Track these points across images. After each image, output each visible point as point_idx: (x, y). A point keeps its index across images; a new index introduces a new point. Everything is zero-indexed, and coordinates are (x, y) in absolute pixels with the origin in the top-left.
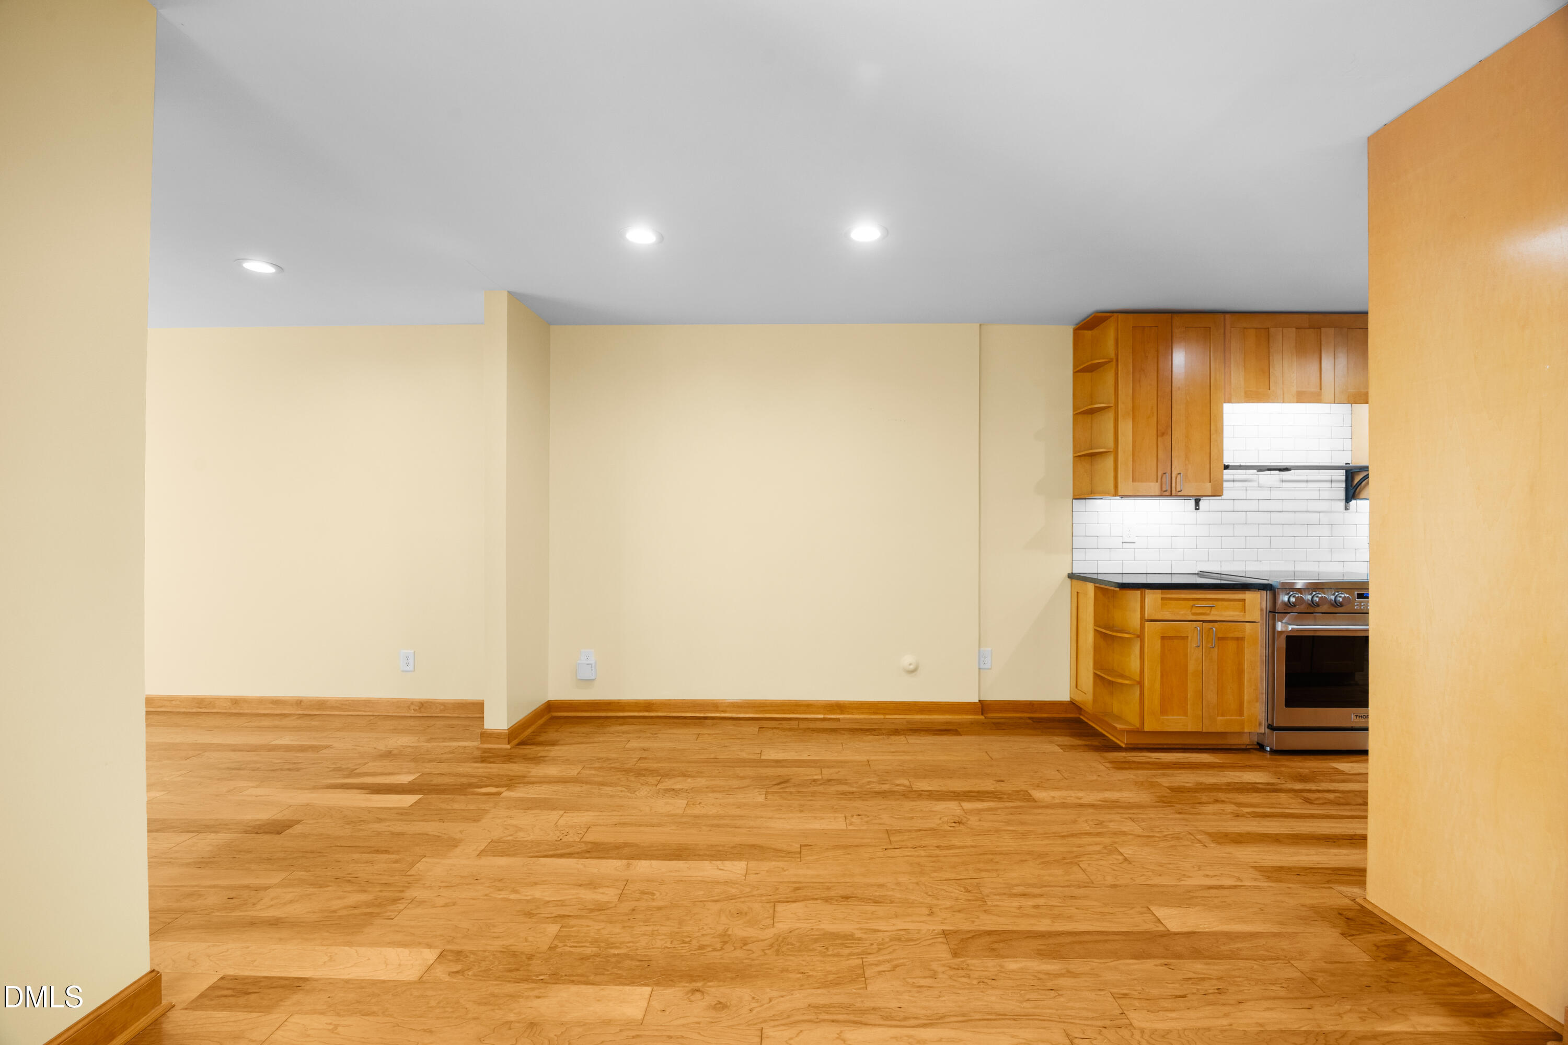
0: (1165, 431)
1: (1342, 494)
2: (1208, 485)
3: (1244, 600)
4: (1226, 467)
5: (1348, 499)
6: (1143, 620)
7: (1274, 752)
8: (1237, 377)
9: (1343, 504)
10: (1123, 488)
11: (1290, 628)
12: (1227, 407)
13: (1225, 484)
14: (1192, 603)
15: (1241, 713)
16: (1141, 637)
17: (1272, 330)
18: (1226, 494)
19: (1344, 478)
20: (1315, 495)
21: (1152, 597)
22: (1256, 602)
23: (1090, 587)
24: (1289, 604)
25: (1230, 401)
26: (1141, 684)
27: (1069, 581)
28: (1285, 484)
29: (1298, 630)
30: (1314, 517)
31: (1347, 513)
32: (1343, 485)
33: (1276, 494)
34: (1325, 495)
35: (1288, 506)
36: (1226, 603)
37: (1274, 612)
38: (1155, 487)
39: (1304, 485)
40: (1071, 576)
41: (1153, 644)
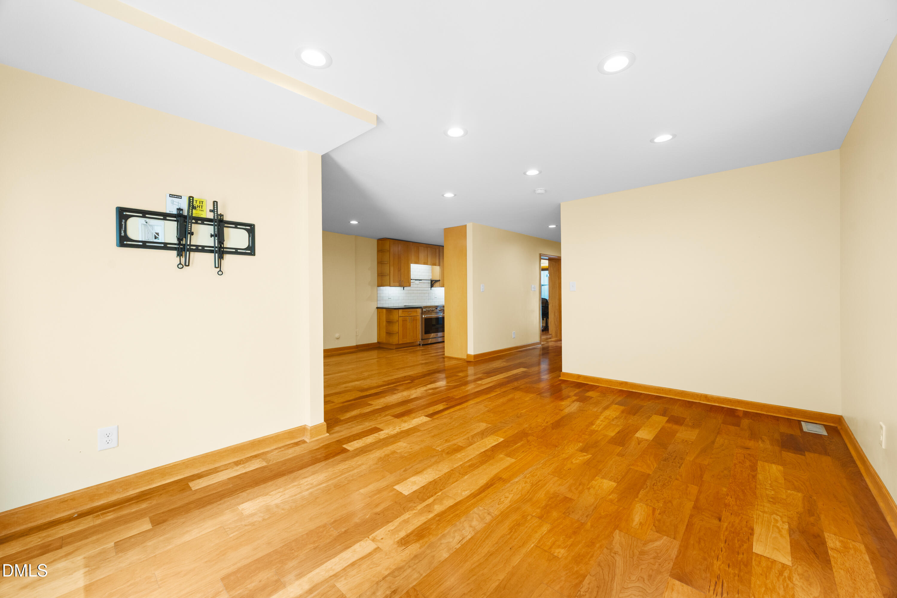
0: (399, 270)
1: (430, 286)
2: (408, 284)
3: (417, 311)
4: (411, 279)
5: (431, 287)
6: (399, 317)
7: (423, 345)
8: (413, 258)
9: (430, 288)
10: (392, 284)
11: (425, 316)
12: (411, 264)
13: (411, 283)
14: (407, 312)
15: (417, 337)
16: (398, 321)
17: (419, 247)
18: (412, 286)
19: (430, 282)
20: (425, 286)
21: (400, 311)
22: (419, 311)
23: (384, 310)
24: (425, 311)
25: (412, 264)
26: (398, 333)
27: (376, 309)
28: (420, 284)
29: (427, 317)
30: (425, 292)
31: (431, 290)
32: (430, 284)
33: (419, 286)
34: (427, 286)
35: (421, 289)
36: (413, 312)
37: (422, 313)
38: (398, 284)
39: (423, 284)
40: (377, 308)
41: (401, 322)
